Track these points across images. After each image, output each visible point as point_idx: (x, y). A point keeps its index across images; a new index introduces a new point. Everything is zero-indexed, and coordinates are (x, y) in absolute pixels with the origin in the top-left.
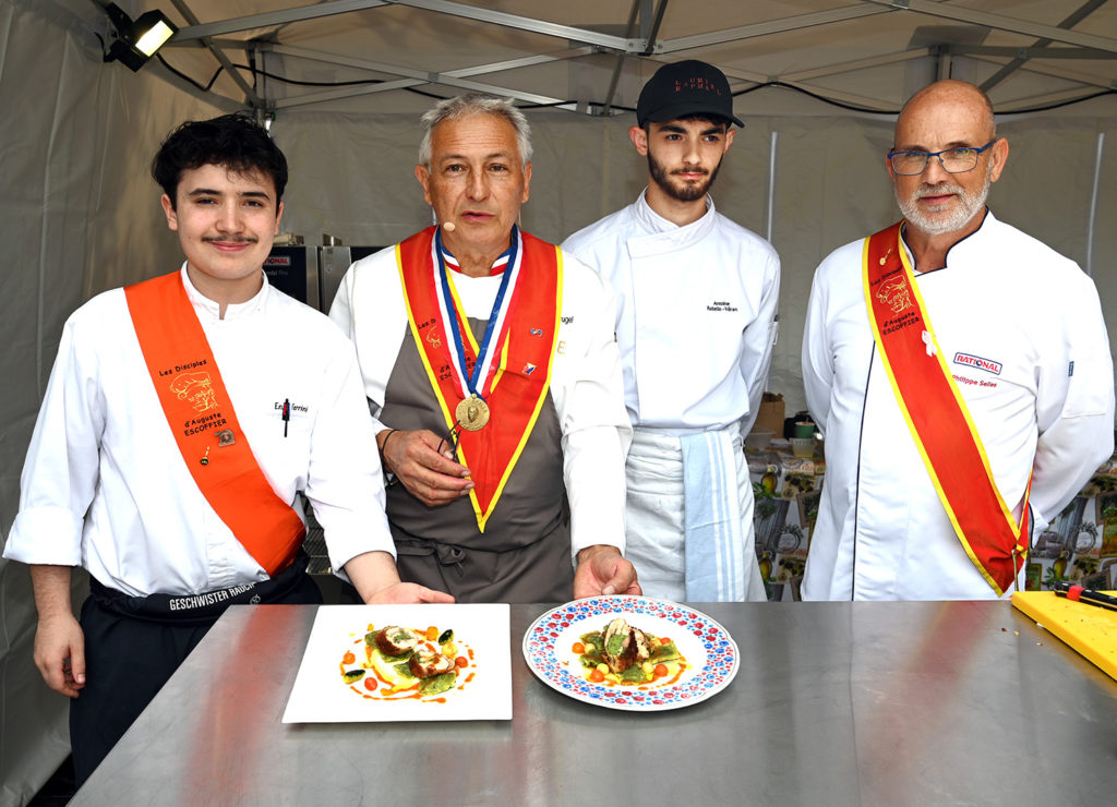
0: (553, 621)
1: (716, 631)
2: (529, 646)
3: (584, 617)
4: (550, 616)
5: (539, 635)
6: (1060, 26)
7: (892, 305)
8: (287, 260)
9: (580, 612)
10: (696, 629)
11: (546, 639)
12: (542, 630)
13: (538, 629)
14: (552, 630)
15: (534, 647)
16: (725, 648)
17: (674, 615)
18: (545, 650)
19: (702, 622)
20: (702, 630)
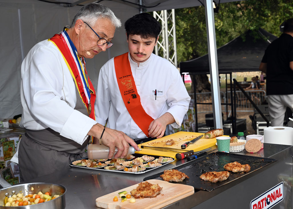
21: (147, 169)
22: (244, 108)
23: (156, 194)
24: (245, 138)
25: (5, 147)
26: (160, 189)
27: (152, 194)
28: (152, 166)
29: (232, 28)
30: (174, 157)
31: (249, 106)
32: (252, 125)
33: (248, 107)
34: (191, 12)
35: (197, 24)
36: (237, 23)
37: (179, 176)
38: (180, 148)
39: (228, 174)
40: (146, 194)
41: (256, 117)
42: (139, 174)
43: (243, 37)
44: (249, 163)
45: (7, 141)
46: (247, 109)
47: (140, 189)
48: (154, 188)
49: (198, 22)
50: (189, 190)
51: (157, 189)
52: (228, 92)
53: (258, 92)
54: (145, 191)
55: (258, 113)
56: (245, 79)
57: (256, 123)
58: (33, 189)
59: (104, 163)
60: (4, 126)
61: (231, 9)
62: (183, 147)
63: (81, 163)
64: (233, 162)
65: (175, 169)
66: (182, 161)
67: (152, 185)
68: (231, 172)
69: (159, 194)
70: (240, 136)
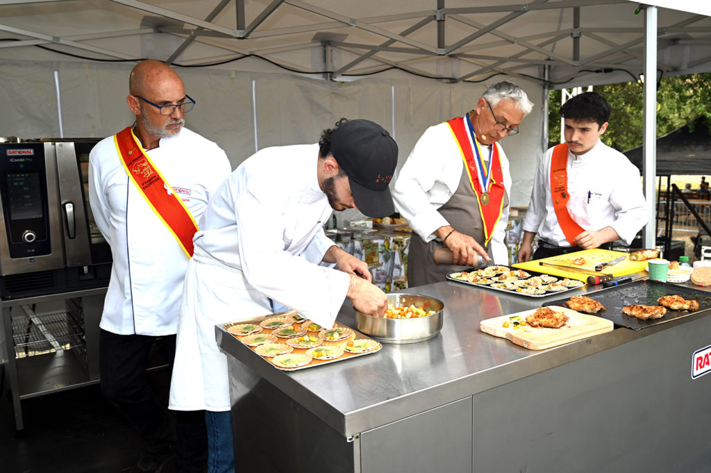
6: (400, 35)
7: (143, 175)
8: (31, 152)
21: (547, 292)
22: (683, 227)
23: (560, 325)
24: (692, 266)
25: (368, 250)
26: (565, 319)
27: (555, 325)
28: (553, 289)
29: (674, 114)
30: (585, 280)
31: (691, 224)
32: (694, 251)
33: (689, 225)
34: (616, 90)
35: (622, 108)
36: (683, 107)
37: (592, 306)
38: (594, 269)
39: (665, 311)
40: (547, 323)
41: (701, 239)
42: (537, 298)
43: (690, 126)
44: (697, 299)
45: (371, 243)
46: (687, 227)
47: (538, 316)
48: (558, 317)
49: (623, 104)
50: (606, 325)
51: (561, 318)
52: (661, 202)
53: (707, 205)
54: (545, 320)
55: (705, 235)
56: (689, 186)
57: (701, 249)
58: (404, 300)
59: (490, 279)
60: (368, 226)
61: (677, 86)
62: (598, 269)
63: (461, 276)
64: (672, 295)
65: (586, 295)
66: (596, 286)
67: (555, 313)
68: (668, 308)
69: (564, 325)
70: (683, 262)
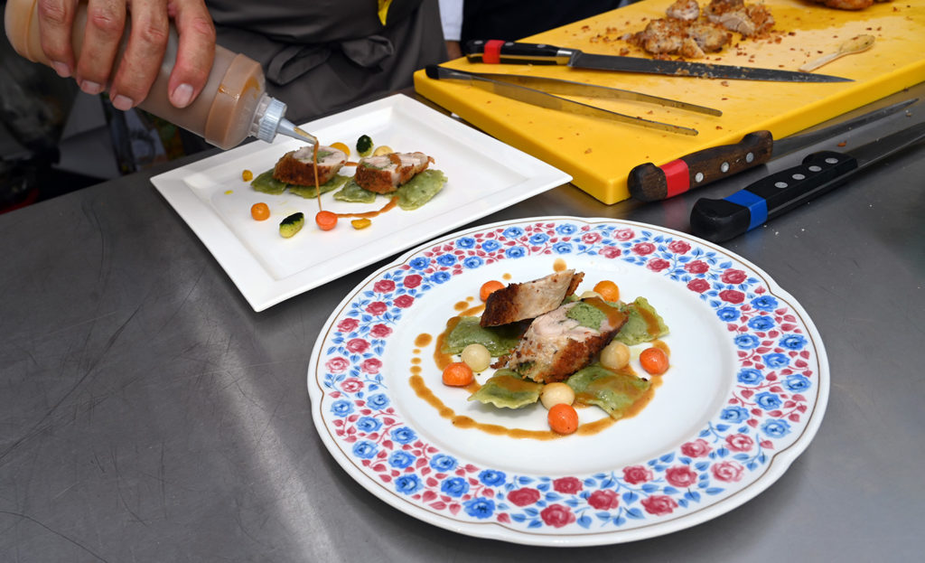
0: (379, 297)
1: (739, 277)
2: (323, 371)
3: (446, 277)
4: (371, 287)
5: (346, 336)
9: (437, 267)
10: (693, 276)
11: (363, 346)
12: (354, 323)
13: (347, 322)
14: (376, 320)
15: (338, 373)
16: (772, 315)
17: (638, 250)
18: (362, 376)
19: (704, 260)
20: (707, 277)
